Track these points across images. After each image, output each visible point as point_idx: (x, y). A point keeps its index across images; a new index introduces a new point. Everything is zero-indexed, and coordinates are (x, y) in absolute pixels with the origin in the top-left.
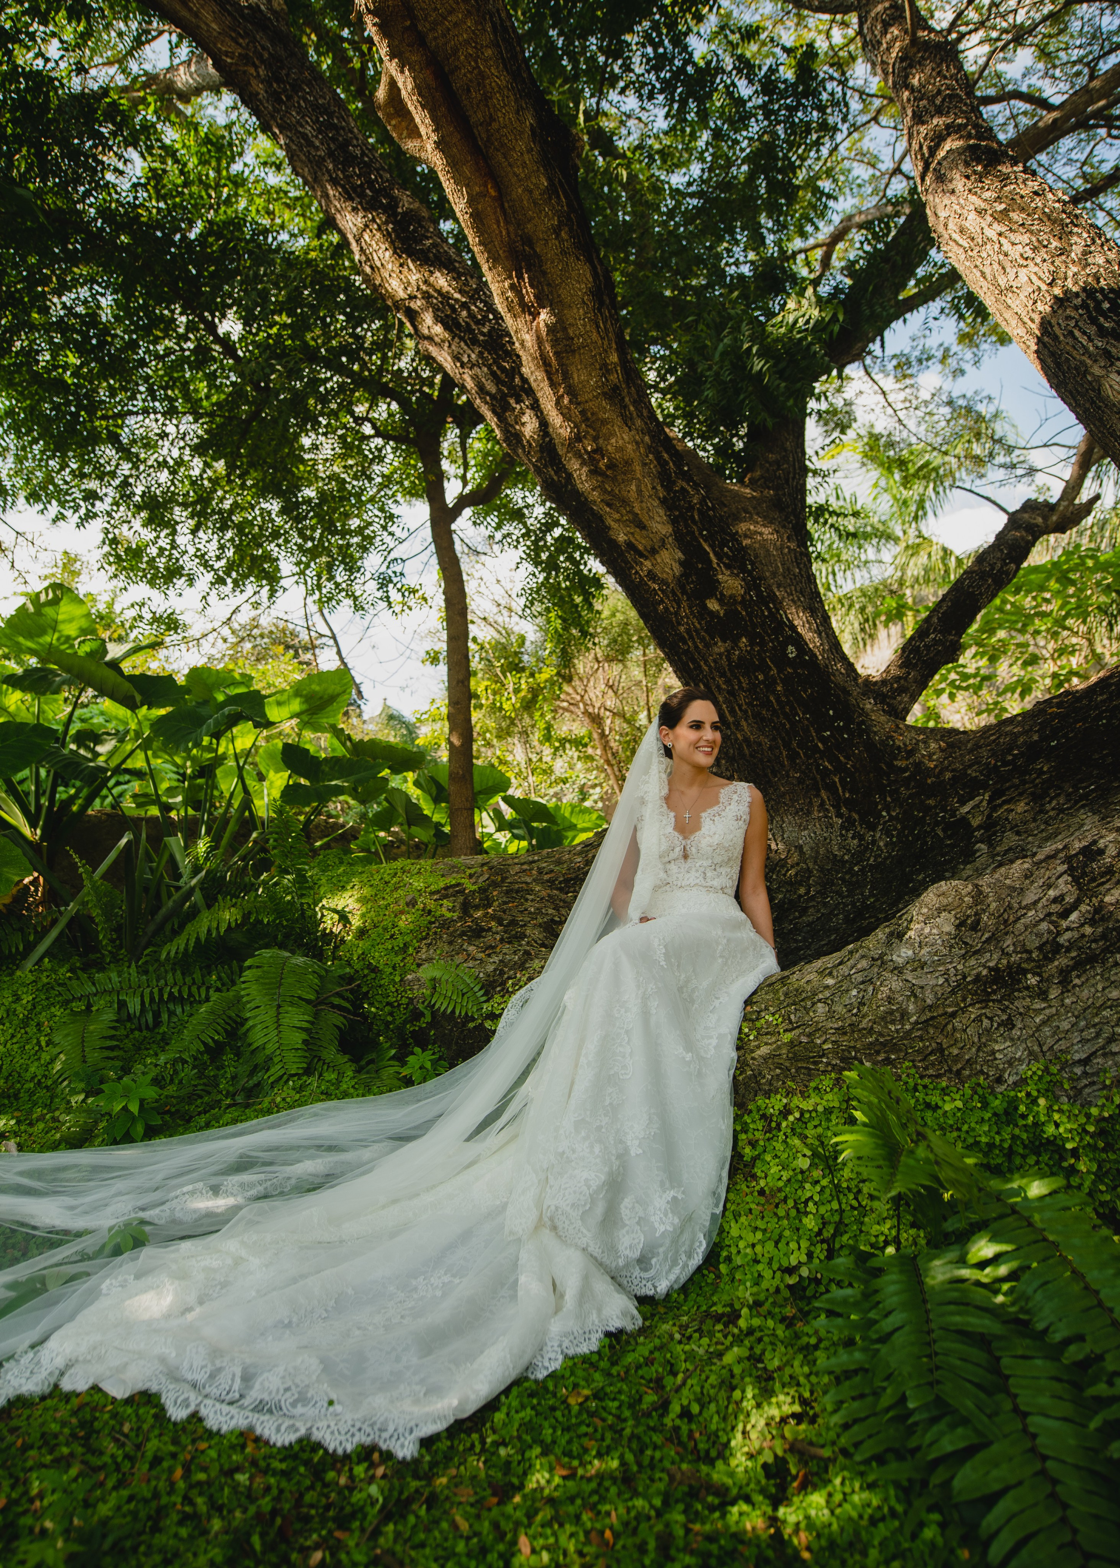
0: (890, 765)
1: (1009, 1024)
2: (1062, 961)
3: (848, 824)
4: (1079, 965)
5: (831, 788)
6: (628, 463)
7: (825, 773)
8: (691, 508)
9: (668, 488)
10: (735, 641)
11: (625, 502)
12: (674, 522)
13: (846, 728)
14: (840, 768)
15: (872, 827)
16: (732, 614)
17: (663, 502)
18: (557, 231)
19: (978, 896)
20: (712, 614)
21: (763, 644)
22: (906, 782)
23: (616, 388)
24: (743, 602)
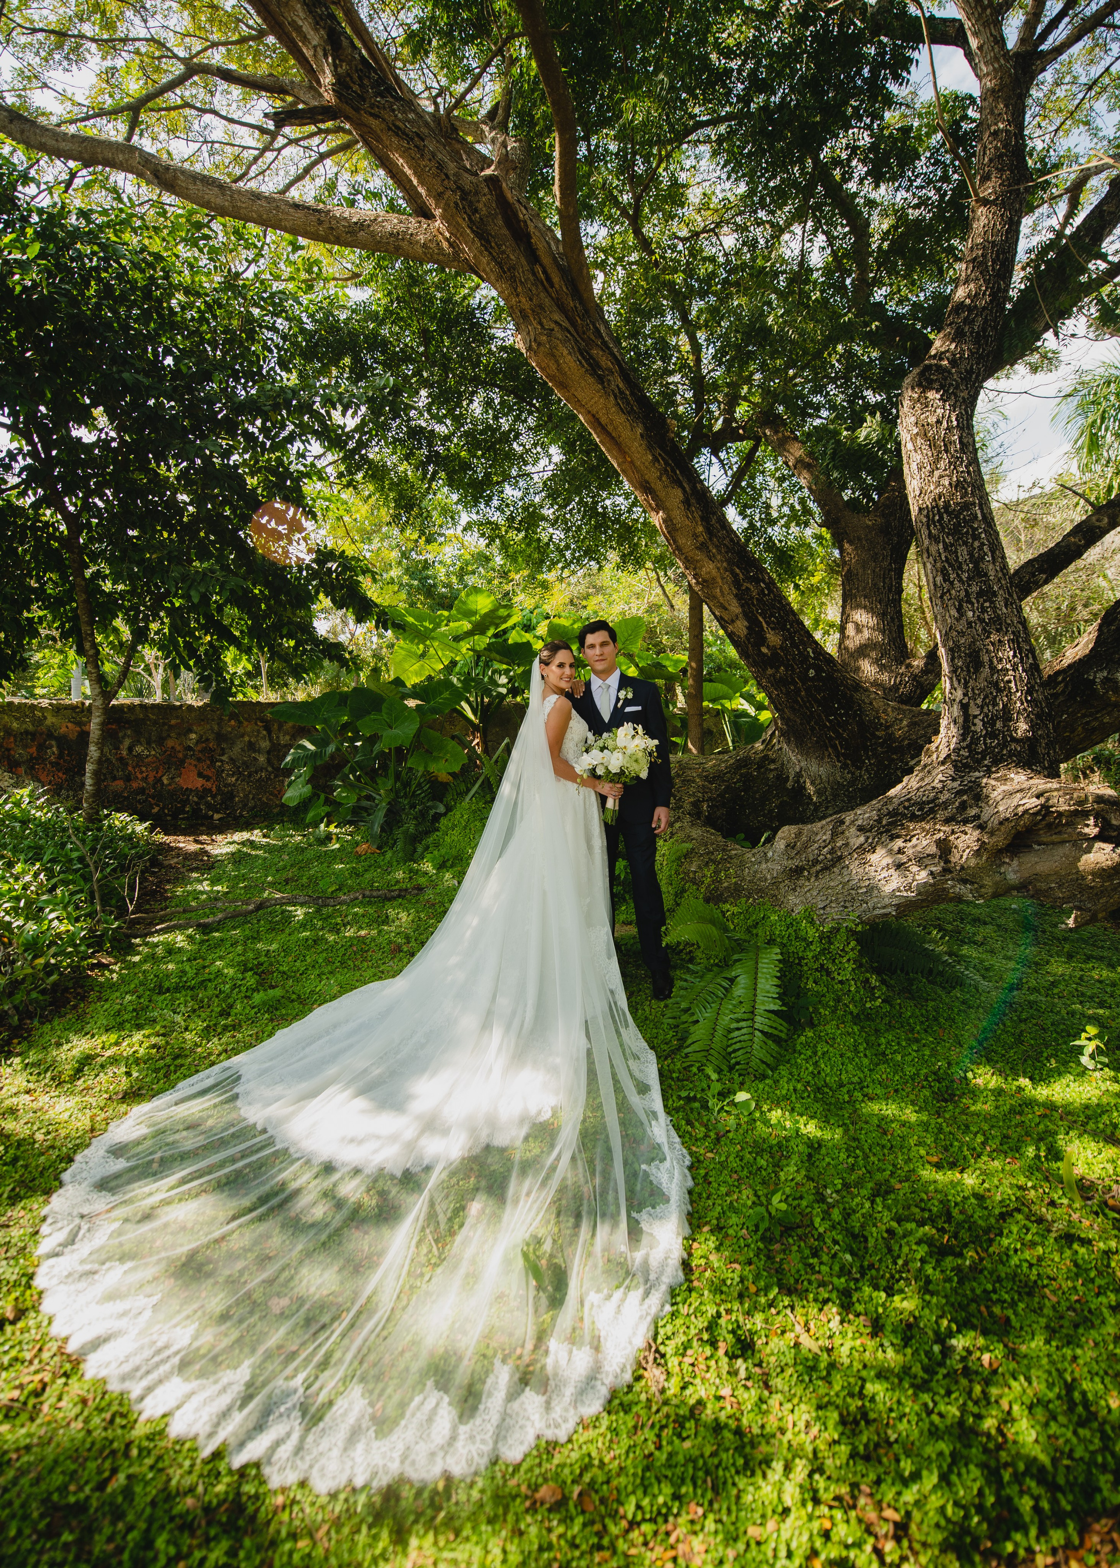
0: (873, 735)
2: (818, 868)
3: (845, 766)
5: (834, 747)
6: (714, 579)
7: (831, 738)
8: (752, 598)
9: (738, 589)
10: (778, 668)
11: (715, 597)
12: (742, 606)
13: (845, 715)
14: (839, 736)
15: (860, 768)
16: (775, 654)
17: (736, 596)
18: (660, 478)
19: (799, 835)
20: (764, 655)
21: (793, 670)
22: (881, 745)
23: (702, 544)
24: (781, 648)
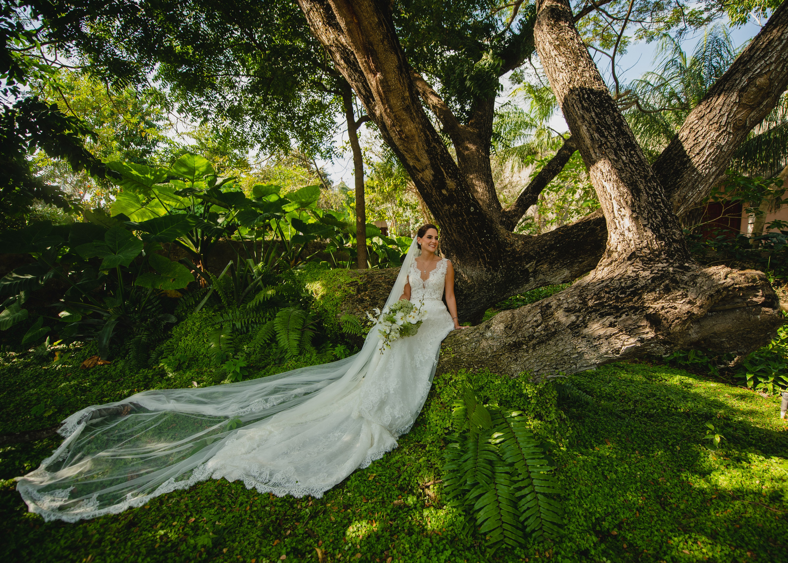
0: (504, 250)
1: (516, 360)
3: (488, 271)
4: (539, 343)
5: (483, 258)
6: (413, 136)
7: (482, 253)
8: (437, 154)
9: (429, 146)
10: (452, 205)
11: (412, 151)
12: (431, 159)
13: (490, 237)
14: (487, 251)
15: (496, 271)
16: (451, 195)
17: (427, 151)
18: (382, 41)
19: (513, 318)
20: (444, 195)
21: (462, 207)
22: (509, 256)
23: (408, 106)
24: (455, 191)
